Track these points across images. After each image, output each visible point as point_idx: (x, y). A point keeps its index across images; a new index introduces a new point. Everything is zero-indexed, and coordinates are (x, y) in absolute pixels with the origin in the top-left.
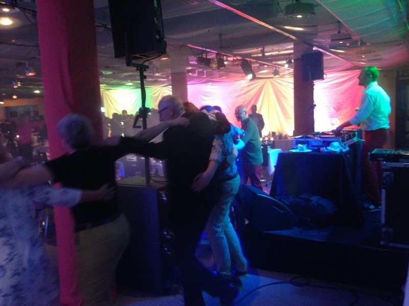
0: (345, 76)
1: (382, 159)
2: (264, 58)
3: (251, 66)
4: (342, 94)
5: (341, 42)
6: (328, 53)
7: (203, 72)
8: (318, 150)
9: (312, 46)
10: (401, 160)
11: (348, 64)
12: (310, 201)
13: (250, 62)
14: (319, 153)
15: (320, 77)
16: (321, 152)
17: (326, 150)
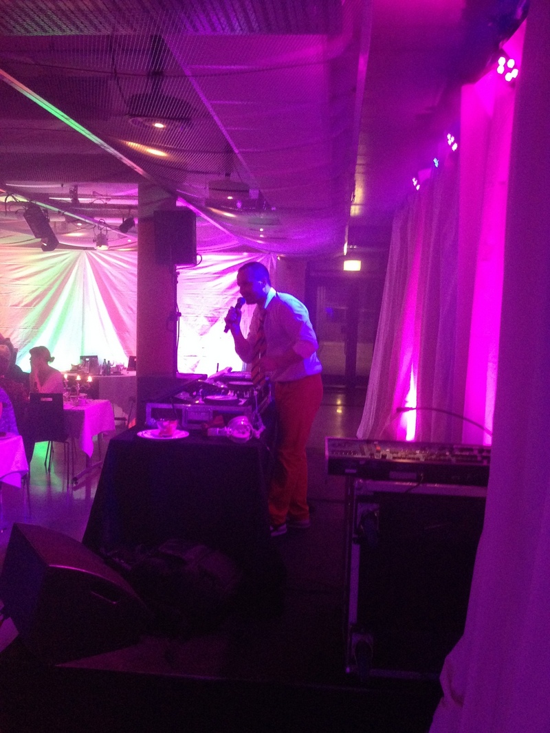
1: (355, 472)
2: (75, 207)
3: (49, 221)
5: (230, 198)
6: (201, 214)
8: (203, 434)
9: (176, 198)
14: (206, 441)
15: (191, 261)
16: (209, 437)
17: (220, 435)
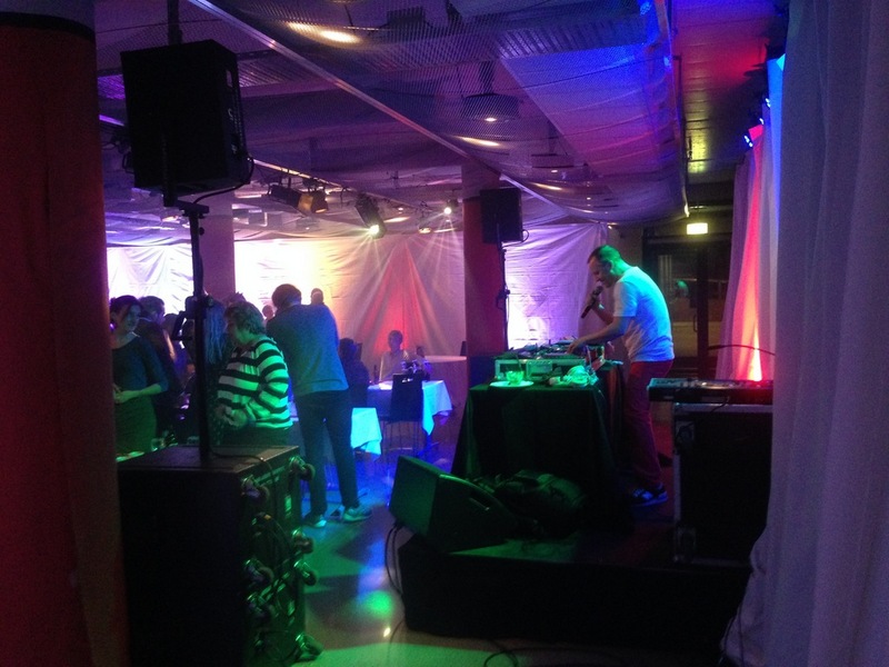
0: (555, 234)
1: (671, 397)
4: (549, 269)
5: (555, 171)
6: (526, 190)
7: (262, 214)
8: (546, 383)
9: (499, 174)
10: (704, 399)
11: (559, 213)
12: (536, 484)
13: (375, 200)
14: (549, 389)
15: (516, 236)
16: (551, 386)
17: (561, 383)
